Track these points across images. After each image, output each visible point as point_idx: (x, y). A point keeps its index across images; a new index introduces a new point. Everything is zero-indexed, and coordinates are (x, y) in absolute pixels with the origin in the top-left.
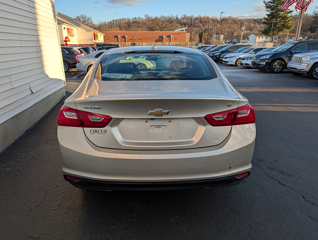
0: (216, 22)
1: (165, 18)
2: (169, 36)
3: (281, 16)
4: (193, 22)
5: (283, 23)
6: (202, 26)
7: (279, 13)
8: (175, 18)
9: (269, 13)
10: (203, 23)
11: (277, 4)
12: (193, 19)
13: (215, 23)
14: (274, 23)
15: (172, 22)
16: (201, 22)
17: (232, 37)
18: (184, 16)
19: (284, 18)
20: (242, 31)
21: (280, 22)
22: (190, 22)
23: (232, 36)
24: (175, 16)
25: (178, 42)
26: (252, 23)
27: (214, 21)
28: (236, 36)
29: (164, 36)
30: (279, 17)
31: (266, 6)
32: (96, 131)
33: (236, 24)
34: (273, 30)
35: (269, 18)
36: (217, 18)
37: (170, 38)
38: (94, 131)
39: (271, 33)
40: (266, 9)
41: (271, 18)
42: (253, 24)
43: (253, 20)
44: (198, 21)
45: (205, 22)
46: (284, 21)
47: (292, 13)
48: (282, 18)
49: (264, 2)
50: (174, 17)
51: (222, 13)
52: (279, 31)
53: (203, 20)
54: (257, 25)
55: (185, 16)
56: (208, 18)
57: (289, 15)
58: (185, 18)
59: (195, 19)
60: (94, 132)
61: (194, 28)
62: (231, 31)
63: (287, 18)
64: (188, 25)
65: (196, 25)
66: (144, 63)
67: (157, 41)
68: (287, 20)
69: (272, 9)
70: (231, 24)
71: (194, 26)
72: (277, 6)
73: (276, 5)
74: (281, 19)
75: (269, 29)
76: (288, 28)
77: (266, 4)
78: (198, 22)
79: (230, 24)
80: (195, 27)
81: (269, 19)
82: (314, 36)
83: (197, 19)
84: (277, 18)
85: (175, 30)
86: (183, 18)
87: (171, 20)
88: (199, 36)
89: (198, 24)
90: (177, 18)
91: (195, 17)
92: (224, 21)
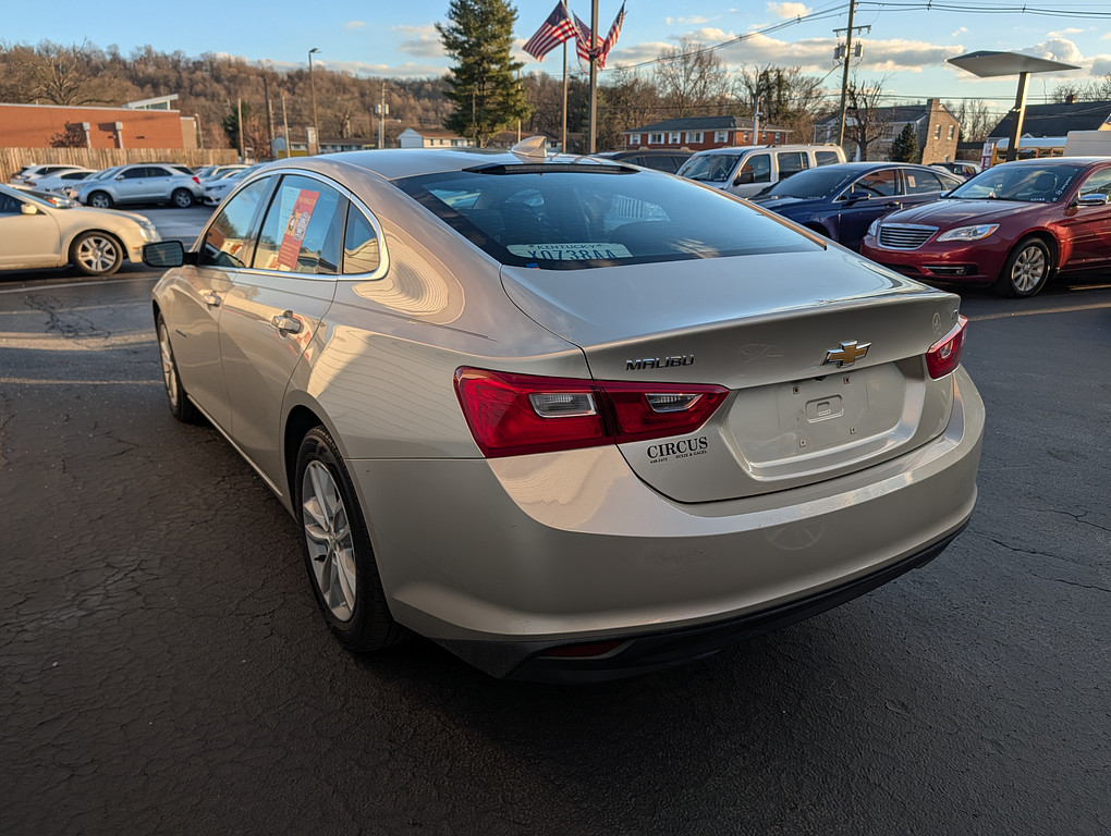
0: (275, 84)
1: (59, 52)
2: (111, 127)
3: (493, 77)
4: (184, 75)
5: (501, 99)
6: (223, 93)
7: (486, 65)
8: (108, 58)
9: (457, 64)
10: (226, 83)
11: (478, 38)
12: (182, 64)
13: (271, 85)
14: (477, 97)
15: (97, 69)
16: (217, 79)
17: (342, 136)
18: (143, 52)
19: (504, 83)
20: (380, 118)
21: (493, 94)
22: (173, 76)
23: (341, 133)
24: (105, 50)
25: (169, 150)
26: (394, 95)
27: (267, 77)
28: (356, 135)
29: (87, 126)
30: (490, 79)
31: (444, 40)
32: (670, 449)
33: (344, 93)
34: (478, 121)
35: (459, 81)
36: (275, 70)
37: (116, 132)
38: (664, 447)
39: (473, 128)
40: (447, 52)
41: (466, 82)
42: (400, 96)
43: (396, 83)
44: (207, 75)
45: (233, 79)
46: (505, 93)
47: (521, 69)
48: (498, 83)
49: (439, 29)
50: (101, 51)
51: (313, 51)
52: (493, 124)
53: (225, 73)
54: (412, 101)
55: (149, 51)
56: (240, 66)
57: (514, 73)
58: (148, 58)
59: (190, 65)
60: (665, 452)
61: (192, 98)
62: (336, 116)
63: (512, 84)
64: (167, 85)
65: (199, 87)
66: (112, 228)
67: (61, 144)
68: (513, 91)
69: (465, 53)
70: (328, 91)
71: (191, 94)
72: (479, 45)
73: (473, 39)
74: (494, 84)
75: (464, 116)
76: (518, 114)
77: (444, 36)
78: (204, 78)
79: (324, 91)
80: (198, 95)
81: (460, 85)
82: (578, 142)
83: (198, 65)
84: (484, 83)
85: (130, 105)
86: (144, 61)
87: (88, 63)
88: (226, 130)
89: (205, 86)
90: (116, 58)
91: (189, 59)
92: (301, 79)
